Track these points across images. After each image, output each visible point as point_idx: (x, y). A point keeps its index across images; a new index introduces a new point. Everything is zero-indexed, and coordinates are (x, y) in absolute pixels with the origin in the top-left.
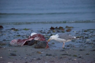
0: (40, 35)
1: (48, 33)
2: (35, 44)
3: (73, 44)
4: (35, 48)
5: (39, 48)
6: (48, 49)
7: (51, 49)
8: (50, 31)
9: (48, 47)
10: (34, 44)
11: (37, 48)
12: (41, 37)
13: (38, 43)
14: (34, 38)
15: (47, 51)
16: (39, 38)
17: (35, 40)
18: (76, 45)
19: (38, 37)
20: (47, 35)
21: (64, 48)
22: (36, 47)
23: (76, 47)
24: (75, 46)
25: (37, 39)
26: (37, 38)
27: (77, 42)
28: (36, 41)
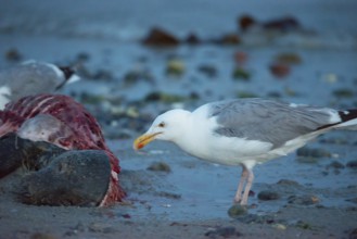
0: (62, 106)
1: (131, 78)
2: (24, 173)
3: (301, 181)
4: (25, 199)
5: (53, 204)
6: (118, 209)
7: (138, 213)
8: (143, 60)
9: (120, 196)
10: (13, 169)
11: (39, 204)
12: (70, 119)
13: (48, 166)
14: (19, 121)
15: (107, 231)
16: (55, 130)
17: (21, 141)
18: (326, 192)
19: (52, 119)
20: (119, 94)
21: (237, 212)
22: (32, 191)
23: (327, 203)
24: (318, 198)
25: (44, 136)
26: (39, 129)
27: (337, 166)
28: (35, 152)
